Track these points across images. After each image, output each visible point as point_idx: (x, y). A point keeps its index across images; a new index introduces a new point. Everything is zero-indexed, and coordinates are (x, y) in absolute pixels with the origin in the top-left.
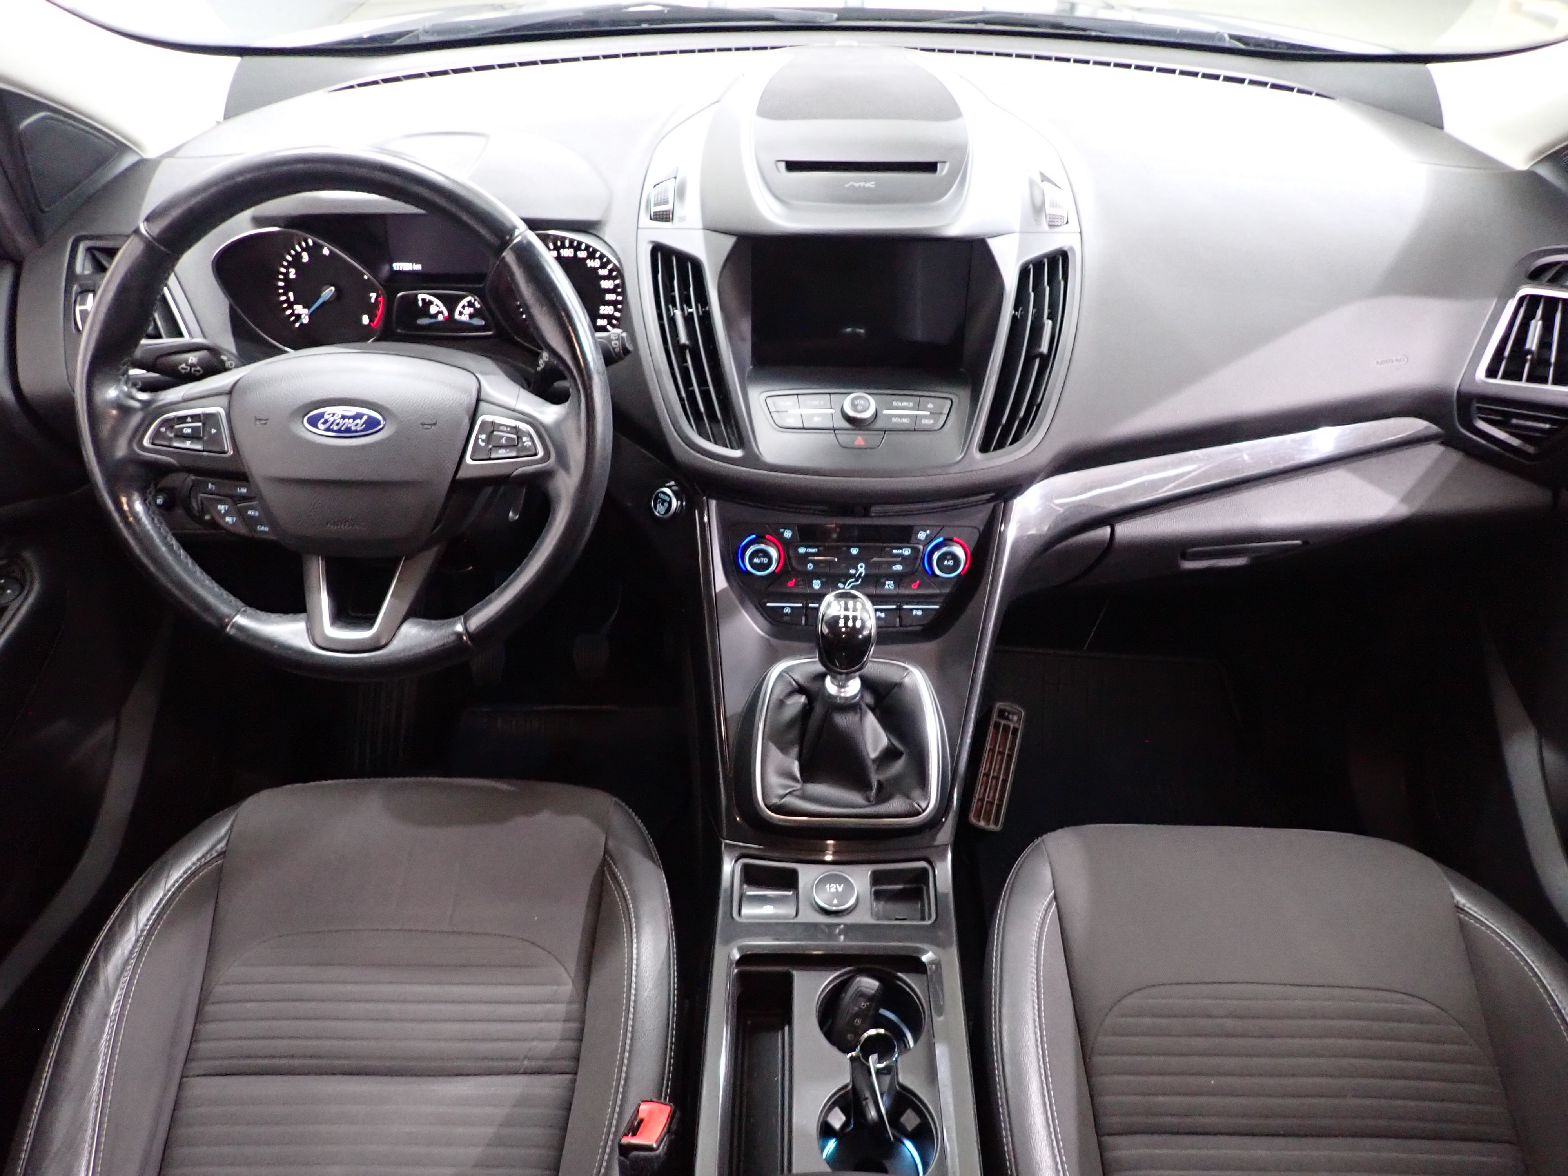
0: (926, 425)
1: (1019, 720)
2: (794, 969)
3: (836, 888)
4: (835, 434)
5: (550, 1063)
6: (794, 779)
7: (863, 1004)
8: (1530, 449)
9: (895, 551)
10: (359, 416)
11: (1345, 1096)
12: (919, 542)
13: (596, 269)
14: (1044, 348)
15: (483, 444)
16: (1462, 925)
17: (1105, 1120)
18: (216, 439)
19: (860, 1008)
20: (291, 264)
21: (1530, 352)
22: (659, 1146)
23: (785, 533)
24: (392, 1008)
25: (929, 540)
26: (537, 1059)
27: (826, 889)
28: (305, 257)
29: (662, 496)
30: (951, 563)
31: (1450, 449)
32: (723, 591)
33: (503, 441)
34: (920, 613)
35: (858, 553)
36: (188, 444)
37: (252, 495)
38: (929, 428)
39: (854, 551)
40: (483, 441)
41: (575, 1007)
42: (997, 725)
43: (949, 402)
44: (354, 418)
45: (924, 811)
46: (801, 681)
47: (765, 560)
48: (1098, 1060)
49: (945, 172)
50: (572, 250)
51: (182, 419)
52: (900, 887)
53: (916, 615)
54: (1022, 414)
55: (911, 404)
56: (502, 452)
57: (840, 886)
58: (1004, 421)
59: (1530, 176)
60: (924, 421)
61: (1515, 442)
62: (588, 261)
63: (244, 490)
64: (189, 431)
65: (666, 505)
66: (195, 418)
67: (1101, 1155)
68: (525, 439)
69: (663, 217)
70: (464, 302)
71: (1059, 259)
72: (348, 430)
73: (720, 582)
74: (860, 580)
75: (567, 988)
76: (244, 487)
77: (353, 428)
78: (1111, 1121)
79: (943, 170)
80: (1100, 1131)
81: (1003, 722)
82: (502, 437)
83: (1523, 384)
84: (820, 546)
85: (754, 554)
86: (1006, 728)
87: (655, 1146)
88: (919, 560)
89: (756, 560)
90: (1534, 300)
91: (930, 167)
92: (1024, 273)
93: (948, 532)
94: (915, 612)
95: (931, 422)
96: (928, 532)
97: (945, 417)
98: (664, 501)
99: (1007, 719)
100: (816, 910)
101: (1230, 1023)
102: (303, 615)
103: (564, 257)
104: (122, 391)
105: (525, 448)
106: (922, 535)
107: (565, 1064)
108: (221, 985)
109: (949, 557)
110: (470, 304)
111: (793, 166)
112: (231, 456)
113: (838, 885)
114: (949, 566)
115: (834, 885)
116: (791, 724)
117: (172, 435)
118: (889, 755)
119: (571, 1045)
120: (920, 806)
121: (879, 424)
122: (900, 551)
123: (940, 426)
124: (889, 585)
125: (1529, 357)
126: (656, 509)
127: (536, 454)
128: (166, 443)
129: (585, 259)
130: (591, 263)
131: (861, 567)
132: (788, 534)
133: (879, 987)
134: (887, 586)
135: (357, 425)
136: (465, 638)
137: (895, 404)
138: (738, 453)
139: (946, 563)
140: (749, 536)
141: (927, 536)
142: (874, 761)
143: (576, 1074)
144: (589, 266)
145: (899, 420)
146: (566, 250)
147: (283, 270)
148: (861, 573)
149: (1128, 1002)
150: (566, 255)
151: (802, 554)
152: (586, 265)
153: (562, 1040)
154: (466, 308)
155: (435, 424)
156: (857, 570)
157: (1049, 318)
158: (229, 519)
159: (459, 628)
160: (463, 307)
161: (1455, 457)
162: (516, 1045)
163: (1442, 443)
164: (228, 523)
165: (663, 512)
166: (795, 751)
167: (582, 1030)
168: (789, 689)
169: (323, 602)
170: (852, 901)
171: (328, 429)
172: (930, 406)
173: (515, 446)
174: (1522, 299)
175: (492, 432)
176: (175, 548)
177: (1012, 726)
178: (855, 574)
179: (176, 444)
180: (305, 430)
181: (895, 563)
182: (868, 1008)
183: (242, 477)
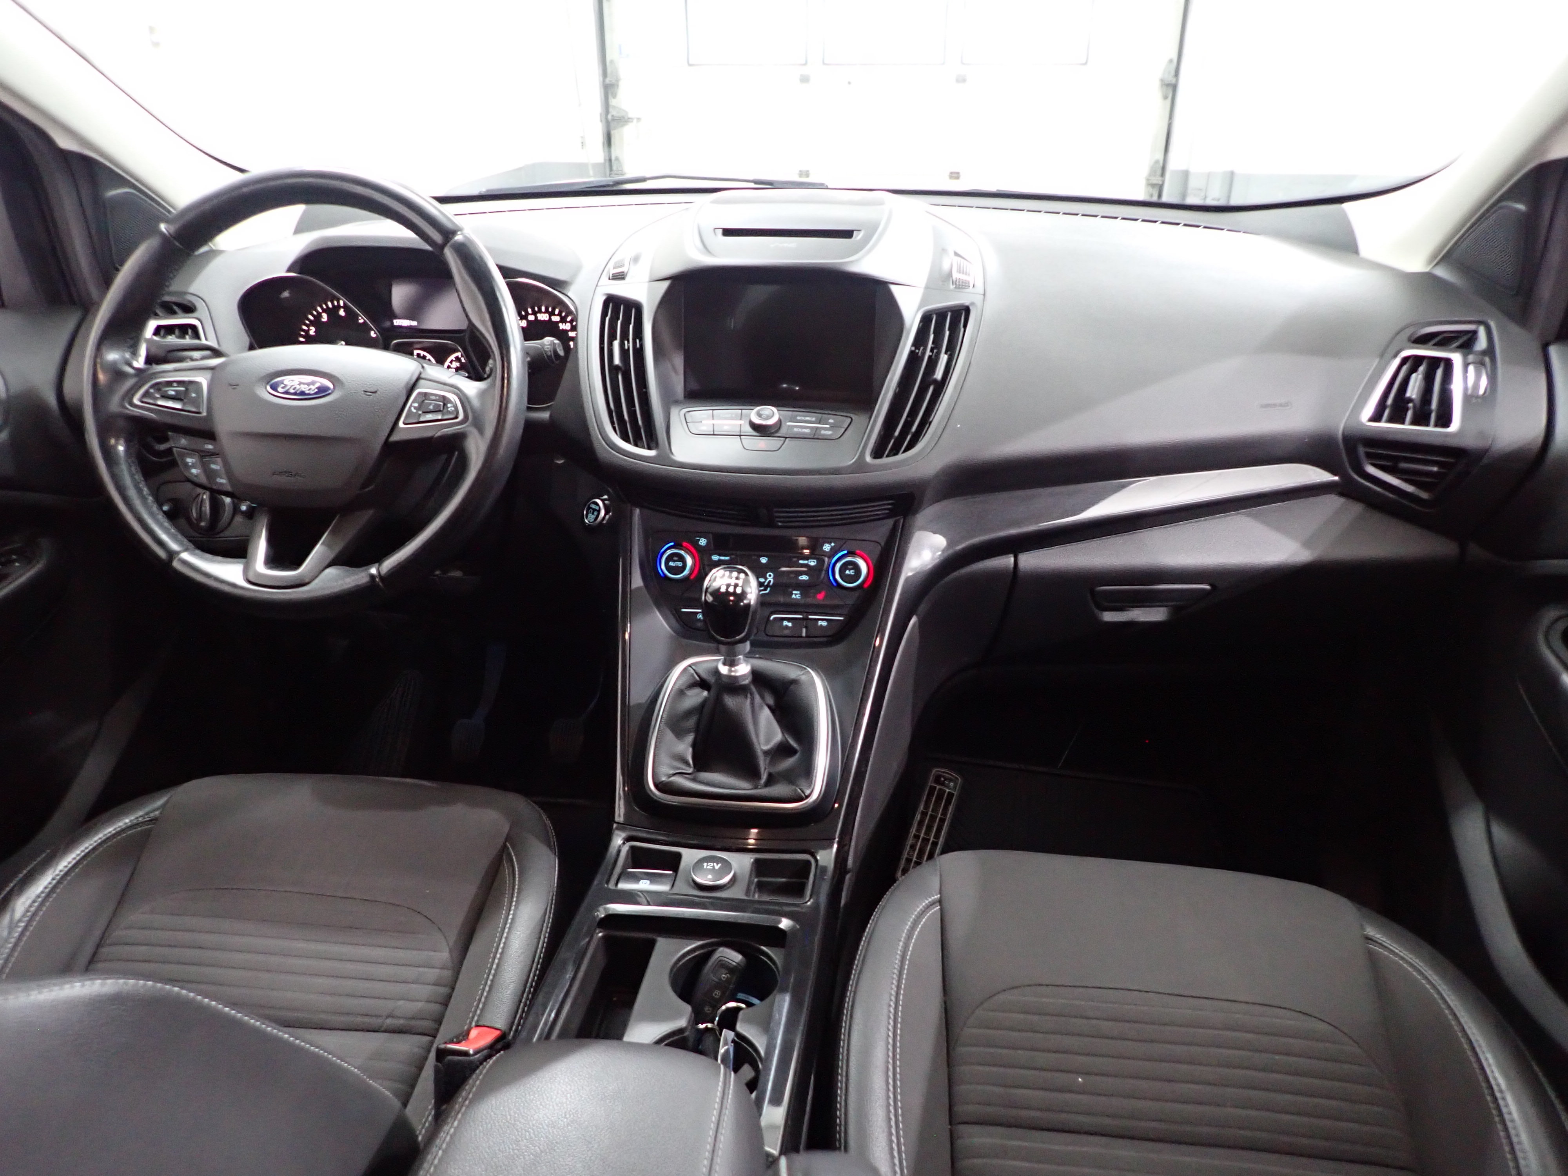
0: (824, 435)
1: (955, 787)
2: (659, 936)
3: (714, 866)
4: (740, 438)
5: (413, 1023)
6: (686, 763)
7: (724, 976)
8: (1424, 495)
9: (801, 562)
10: (313, 383)
11: (1225, 1106)
12: (825, 554)
13: (567, 331)
14: (939, 375)
15: (414, 411)
16: (1371, 954)
17: (959, 1109)
18: (196, 402)
19: (720, 979)
20: (312, 323)
21: (1410, 400)
22: (473, 1055)
23: (701, 541)
24: (274, 960)
25: (834, 552)
26: (398, 1018)
27: (703, 866)
28: (325, 317)
29: (593, 506)
30: (852, 572)
31: (1351, 501)
32: (638, 589)
33: (431, 407)
34: (825, 624)
35: (767, 562)
36: (170, 404)
37: (217, 452)
38: (829, 438)
39: (764, 560)
40: (415, 408)
41: (448, 974)
42: (932, 789)
43: (849, 420)
44: (308, 384)
45: (807, 797)
46: (704, 675)
47: (680, 564)
48: (961, 1050)
49: (859, 237)
50: (547, 315)
51: (169, 384)
52: (784, 880)
53: (821, 625)
54: (914, 429)
55: (814, 419)
56: (429, 417)
57: (717, 865)
58: (897, 433)
59: (1428, 277)
60: (823, 432)
61: (1409, 488)
62: (560, 325)
63: (210, 447)
64: (173, 393)
65: (596, 513)
66: (180, 383)
67: (952, 1144)
68: (449, 405)
69: (620, 277)
70: (453, 357)
71: (962, 313)
72: (303, 393)
73: (637, 581)
74: (769, 589)
75: (444, 955)
76: (212, 444)
77: (307, 392)
78: (964, 1109)
79: (857, 237)
80: (953, 1119)
81: (938, 787)
82: (430, 404)
83: (1407, 427)
84: (733, 554)
85: (670, 558)
86: (942, 793)
87: (471, 1052)
88: (824, 572)
89: (671, 564)
90: (1417, 361)
91: (847, 234)
92: (926, 319)
93: (853, 545)
94: (820, 623)
95: (830, 433)
96: (833, 544)
97: (844, 430)
98: (594, 510)
99: (943, 784)
100: (690, 885)
101: (1105, 1026)
102: (244, 560)
103: (540, 320)
104: (124, 358)
105: (449, 413)
106: (827, 547)
107: (428, 1024)
108: (121, 929)
109: (850, 567)
110: (458, 359)
111: (728, 232)
112: (205, 416)
113: (715, 864)
114: (850, 575)
115: (712, 864)
116: (689, 713)
117: (158, 396)
118: (782, 751)
119: (436, 1008)
120: (803, 792)
121: (783, 431)
122: (806, 562)
123: (837, 437)
124: (796, 595)
125: (1411, 405)
126: (587, 518)
127: (456, 418)
128: (151, 401)
129: (557, 323)
130: (562, 326)
131: (770, 576)
132: (703, 542)
133: (741, 960)
134: (794, 596)
135: (310, 389)
136: (377, 580)
137: (799, 418)
138: (652, 453)
139: (847, 572)
140: (667, 544)
141: (832, 548)
142: (766, 753)
143: (435, 1037)
144: (561, 328)
145: (800, 430)
146: (542, 314)
147: (304, 327)
148: (770, 581)
149: (1002, 997)
150: (542, 319)
151: (715, 561)
152: (559, 327)
153: (428, 1001)
154: (454, 363)
155: (375, 392)
156: (766, 579)
157: (946, 353)
158: (194, 471)
159: (373, 571)
160: (451, 362)
161: (1356, 508)
162: (381, 1003)
163: (1342, 494)
164: (192, 474)
165: (592, 520)
166: (690, 738)
167: (449, 997)
168: (691, 681)
169: (261, 547)
170: (726, 879)
171: (286, 393)
172: (831, 421)
173: (440, 411)
174: (1405, 360)
175: (423, 401)
176: (145, 493)
177: (947, 790)
178: (764, 582)
179: (160, 403)
180: (265, 393)
181: (802, 573)
182: (728, 981)
183: (210, 435)
